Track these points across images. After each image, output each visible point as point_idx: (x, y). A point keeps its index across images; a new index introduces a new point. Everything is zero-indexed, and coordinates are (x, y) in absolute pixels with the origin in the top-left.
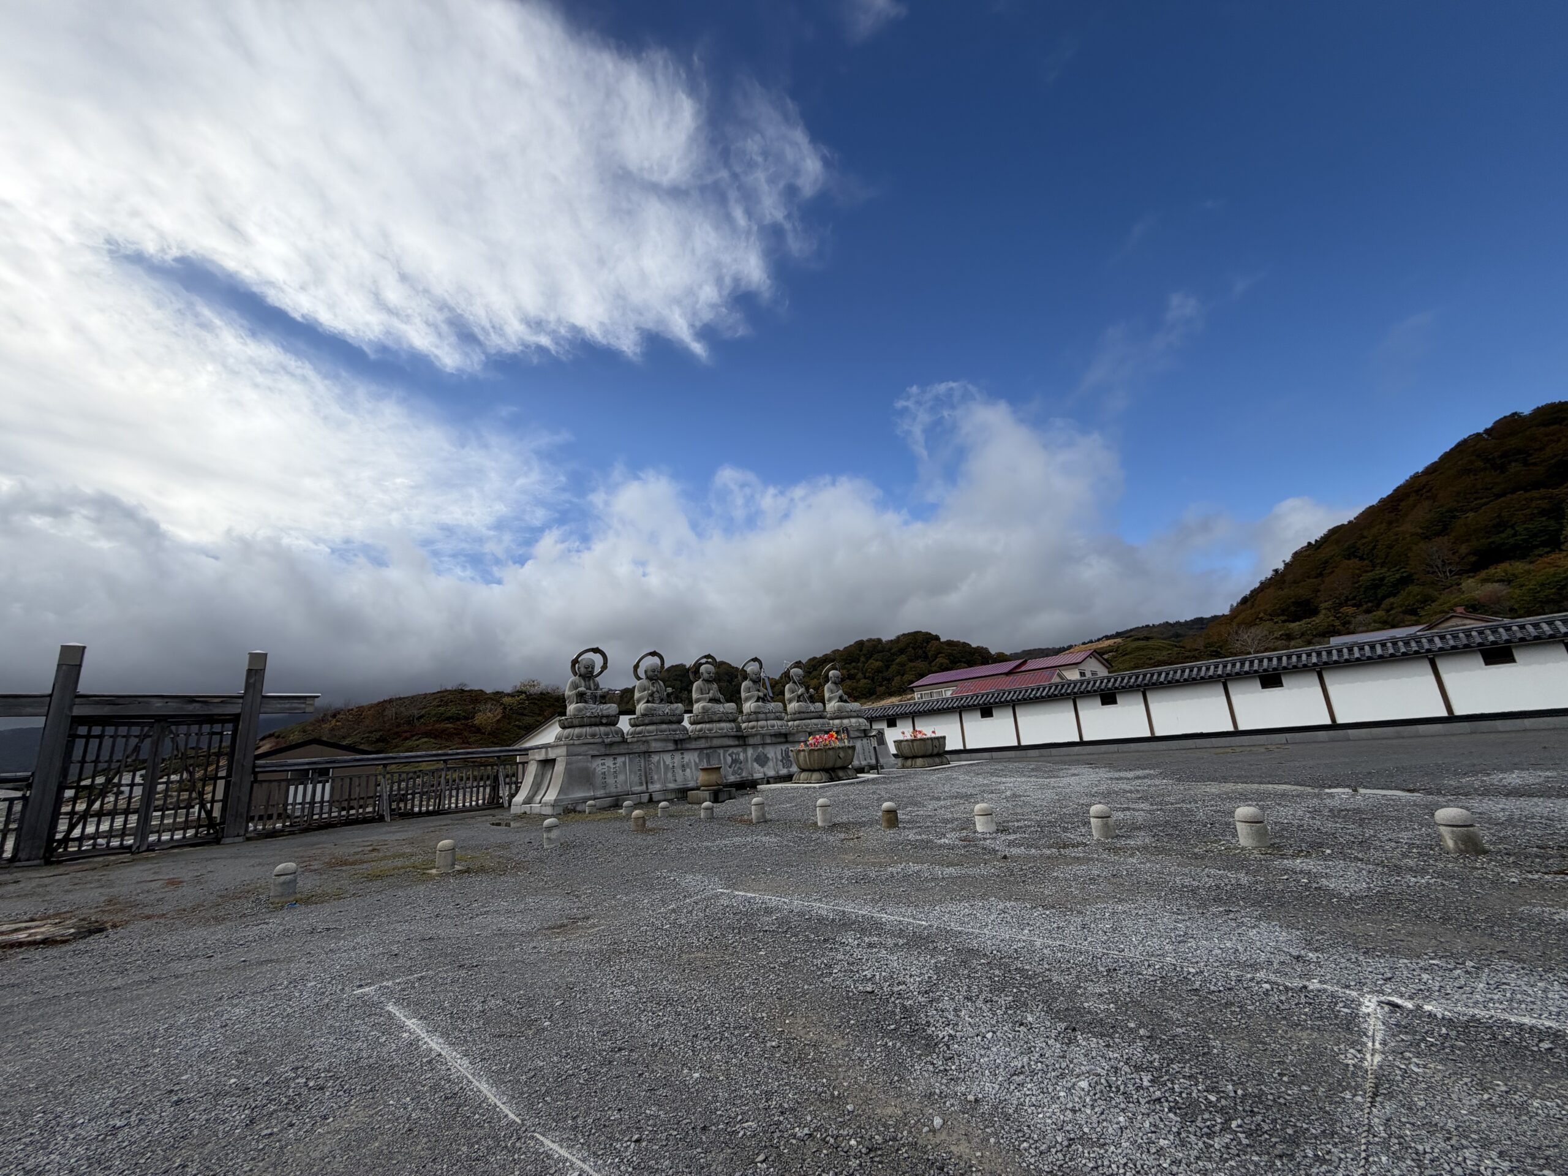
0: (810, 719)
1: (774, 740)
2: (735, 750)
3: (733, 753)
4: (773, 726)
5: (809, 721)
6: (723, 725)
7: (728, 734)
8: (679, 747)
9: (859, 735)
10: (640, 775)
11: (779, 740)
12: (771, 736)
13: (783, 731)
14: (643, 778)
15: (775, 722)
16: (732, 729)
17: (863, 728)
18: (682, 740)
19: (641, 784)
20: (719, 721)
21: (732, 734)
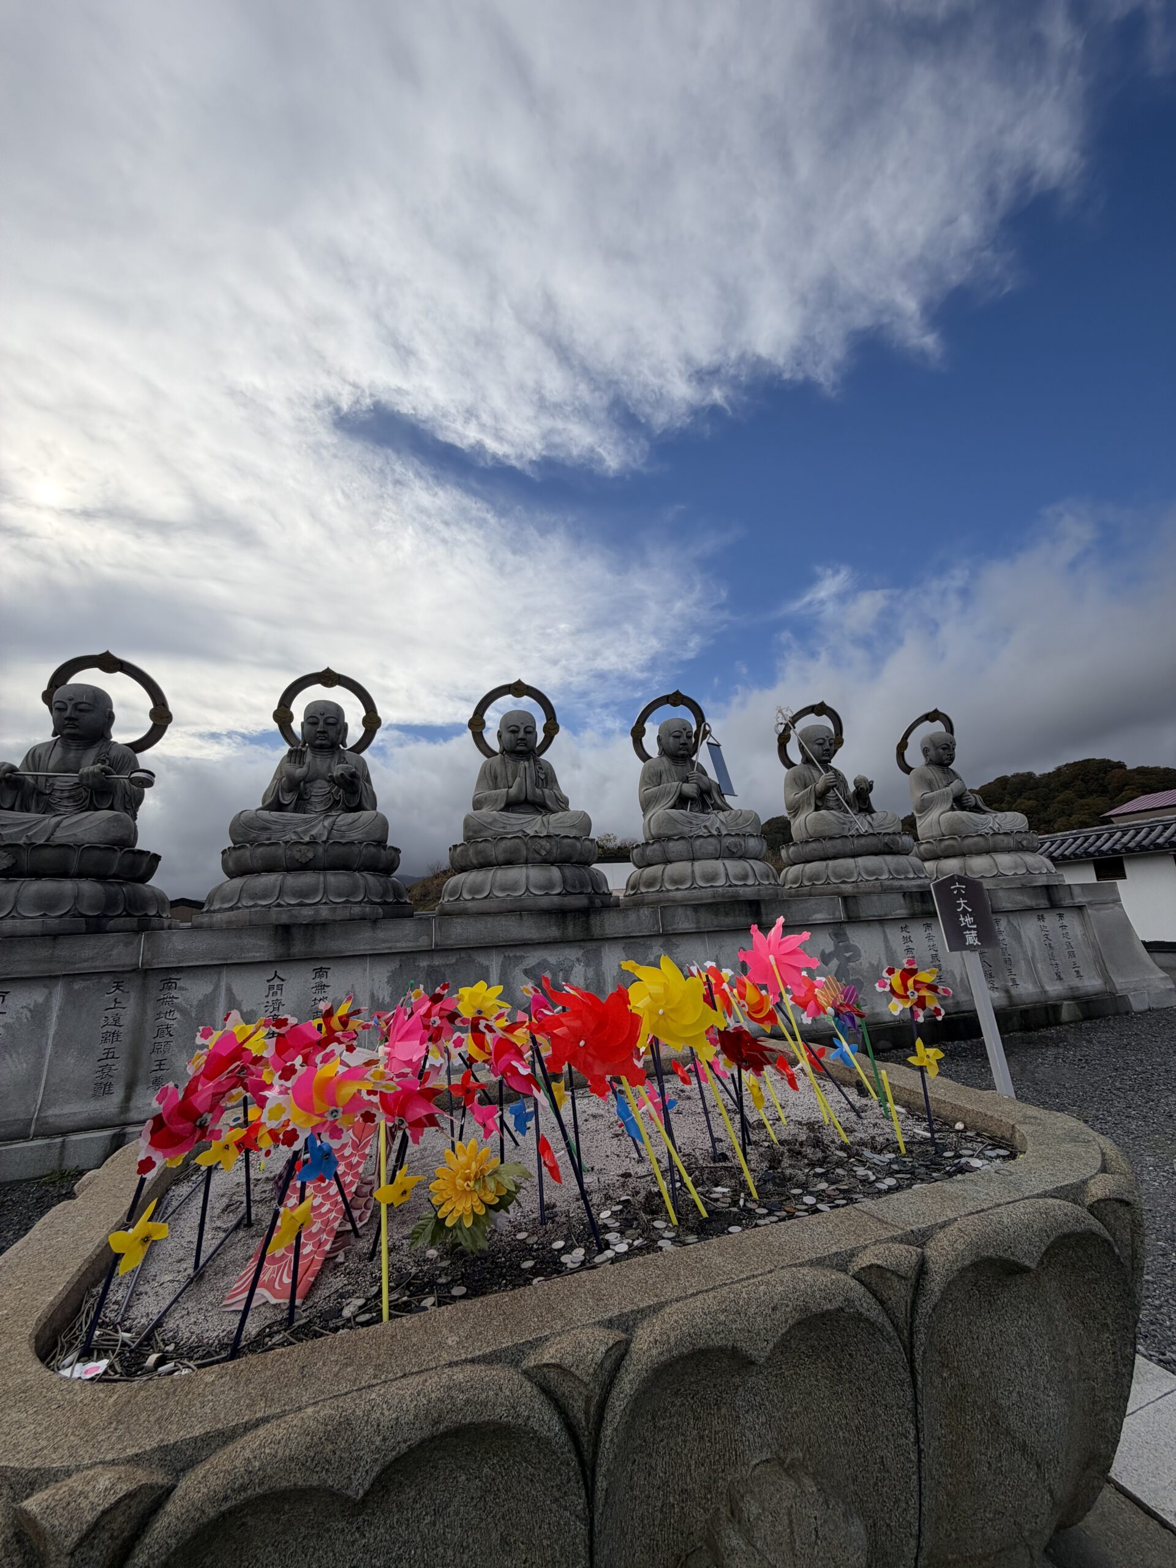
0: (854, 856)
1: (709, 920)
2: (552, 957)
3: (543, 965)
4: (711, 878)
5: (850, 862)
6: (516, 874)
7: (529, 902)
8: (298, 948)
9: (1029, 902)
10: (109, 1054)
11: (728, 921)
12: (697, 907)
13: (747, 893)
14: (120, 1067)
15: (718, 865)
16: (550, 885)
17: (1042, 881)
18: (315, 927)
19: (103, 1089)
20: (509, 862)
21: (545, 902)
